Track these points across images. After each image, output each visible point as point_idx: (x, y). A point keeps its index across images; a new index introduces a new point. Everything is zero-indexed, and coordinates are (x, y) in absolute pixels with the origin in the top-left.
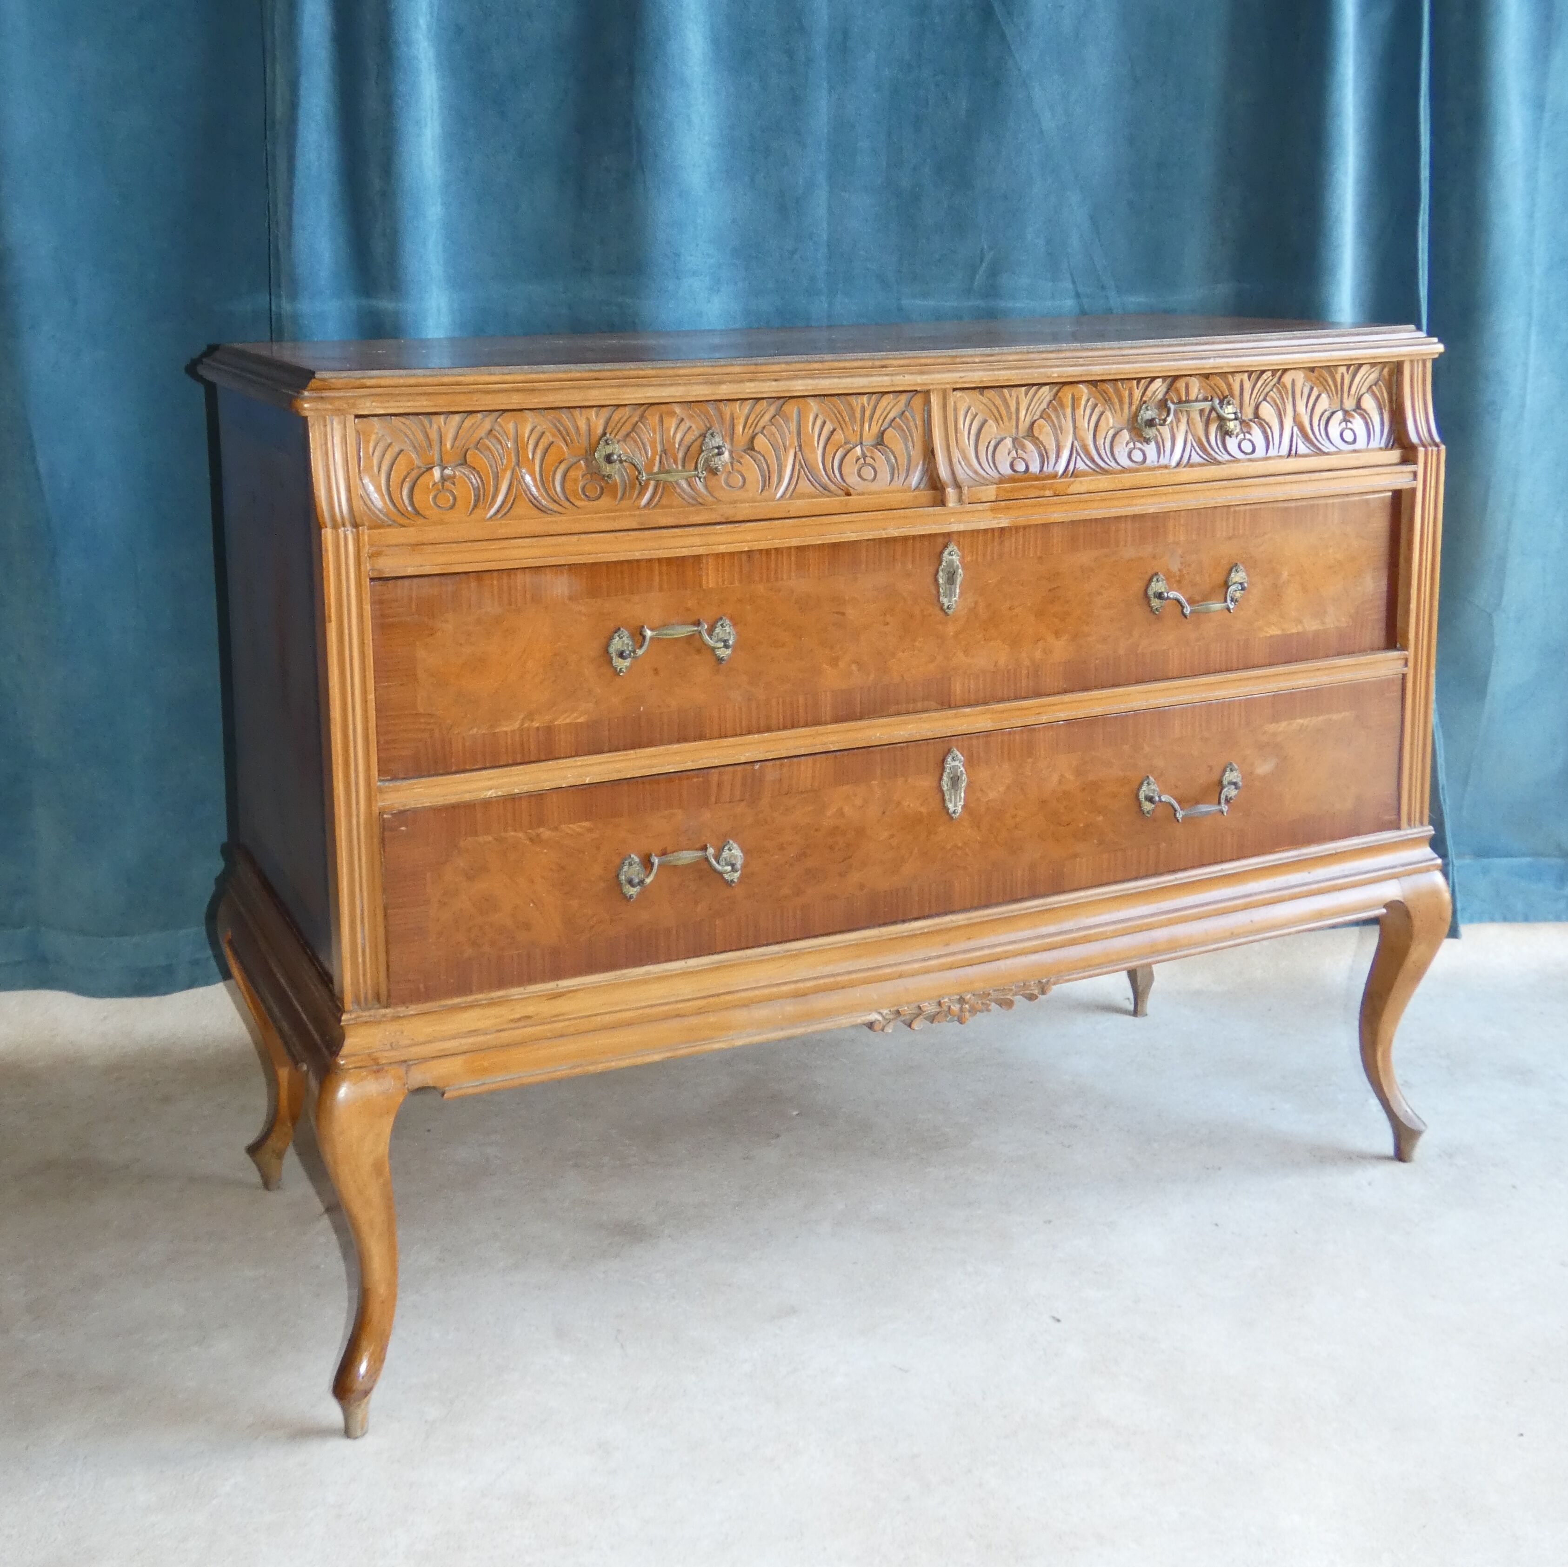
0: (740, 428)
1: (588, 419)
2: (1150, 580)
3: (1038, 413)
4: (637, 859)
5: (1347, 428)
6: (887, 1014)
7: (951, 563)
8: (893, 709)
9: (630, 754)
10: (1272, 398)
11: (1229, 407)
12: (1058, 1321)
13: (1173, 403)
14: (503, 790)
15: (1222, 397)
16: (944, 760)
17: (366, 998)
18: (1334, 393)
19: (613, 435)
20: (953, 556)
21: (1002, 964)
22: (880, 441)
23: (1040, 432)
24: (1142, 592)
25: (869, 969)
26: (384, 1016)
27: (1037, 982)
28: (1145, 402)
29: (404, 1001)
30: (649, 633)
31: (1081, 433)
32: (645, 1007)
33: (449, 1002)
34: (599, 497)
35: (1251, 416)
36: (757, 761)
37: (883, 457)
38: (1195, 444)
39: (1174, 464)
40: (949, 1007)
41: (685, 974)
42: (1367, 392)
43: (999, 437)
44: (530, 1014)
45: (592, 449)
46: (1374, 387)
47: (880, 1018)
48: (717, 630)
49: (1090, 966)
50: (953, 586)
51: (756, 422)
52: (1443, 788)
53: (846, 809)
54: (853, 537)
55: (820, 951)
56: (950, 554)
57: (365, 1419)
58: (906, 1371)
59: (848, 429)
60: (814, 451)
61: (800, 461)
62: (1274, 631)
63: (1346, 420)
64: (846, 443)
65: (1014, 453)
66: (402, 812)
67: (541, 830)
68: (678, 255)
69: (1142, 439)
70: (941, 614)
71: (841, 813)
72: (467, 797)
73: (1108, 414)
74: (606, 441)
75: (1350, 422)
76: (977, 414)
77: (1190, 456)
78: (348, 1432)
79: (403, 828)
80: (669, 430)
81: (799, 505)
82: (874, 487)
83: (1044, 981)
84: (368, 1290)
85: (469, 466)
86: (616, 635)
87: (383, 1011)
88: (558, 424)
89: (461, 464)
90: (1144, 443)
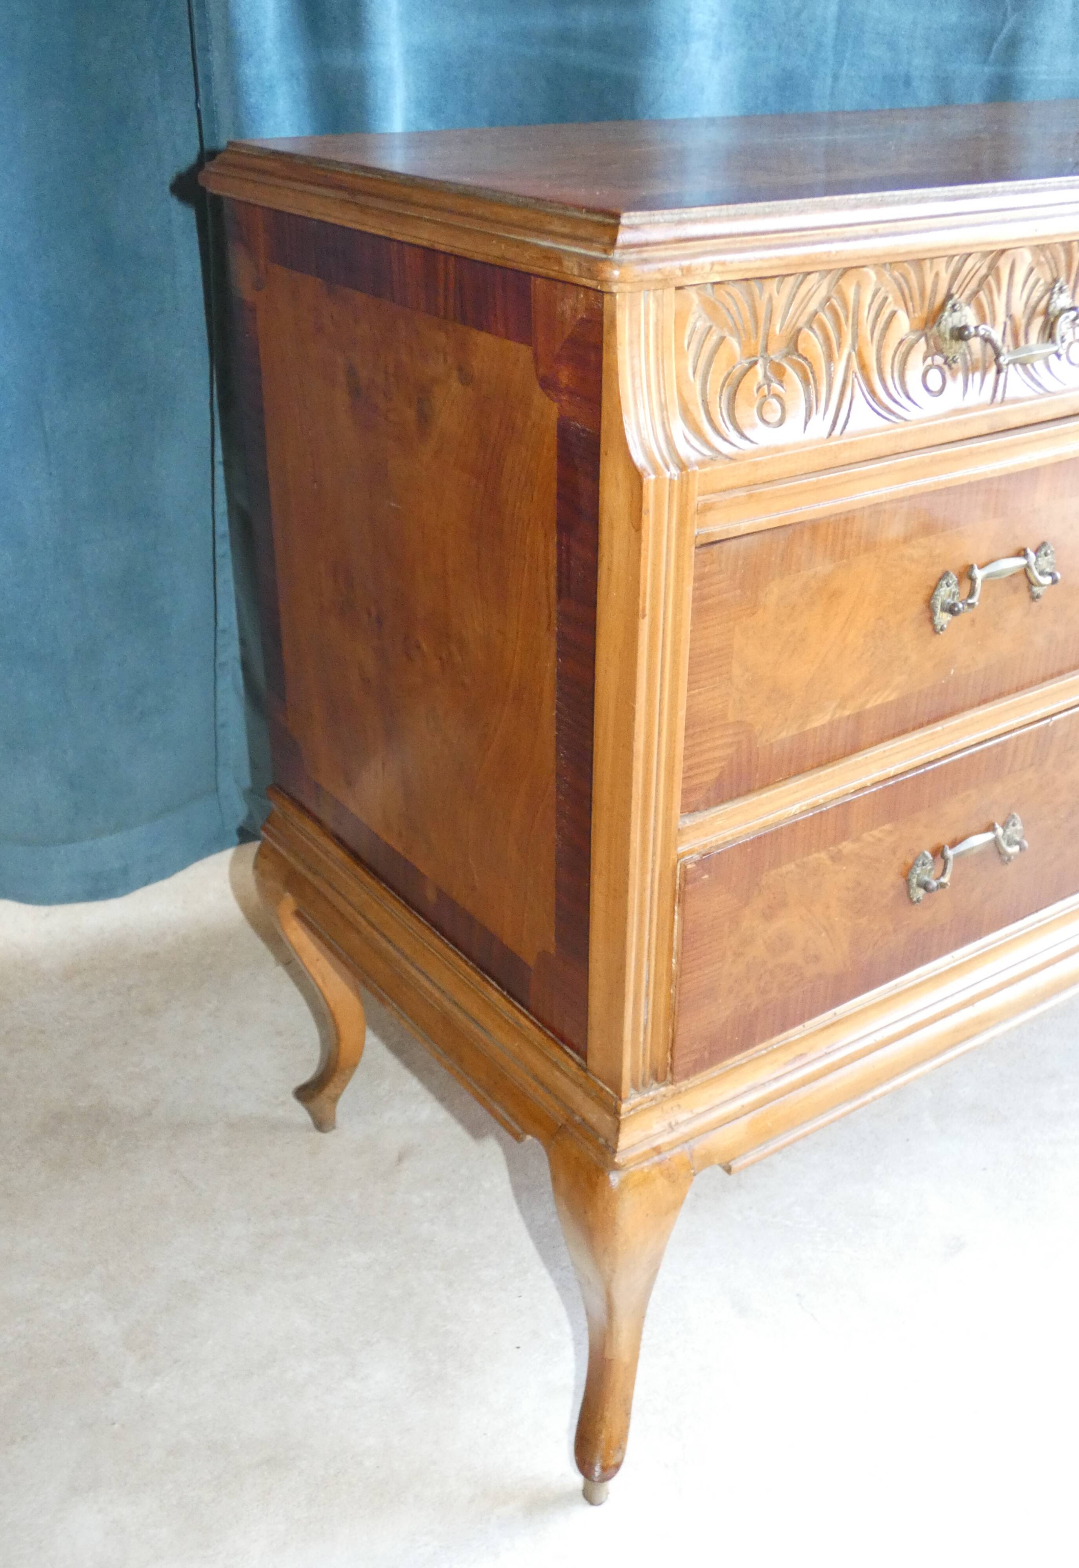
1: (935, 273)
4: (931, 856)
17: (644, 1078)
29: (688, 1074)
30: (977, 574)
34: (941, 391)
36: (1050, 716)
45: (933, 318)
48: (1041, 558)
66: (706, 856)
67: (844, 843)
74: (952, 305)
78: (589, 1496)
79: (706, 876)
80: (1016, 284)
84: (611, 1360)
85: (800, 356)
86: (944, 582)
87: (663, 1090)
88: (904, 285)
89: (788, 353)
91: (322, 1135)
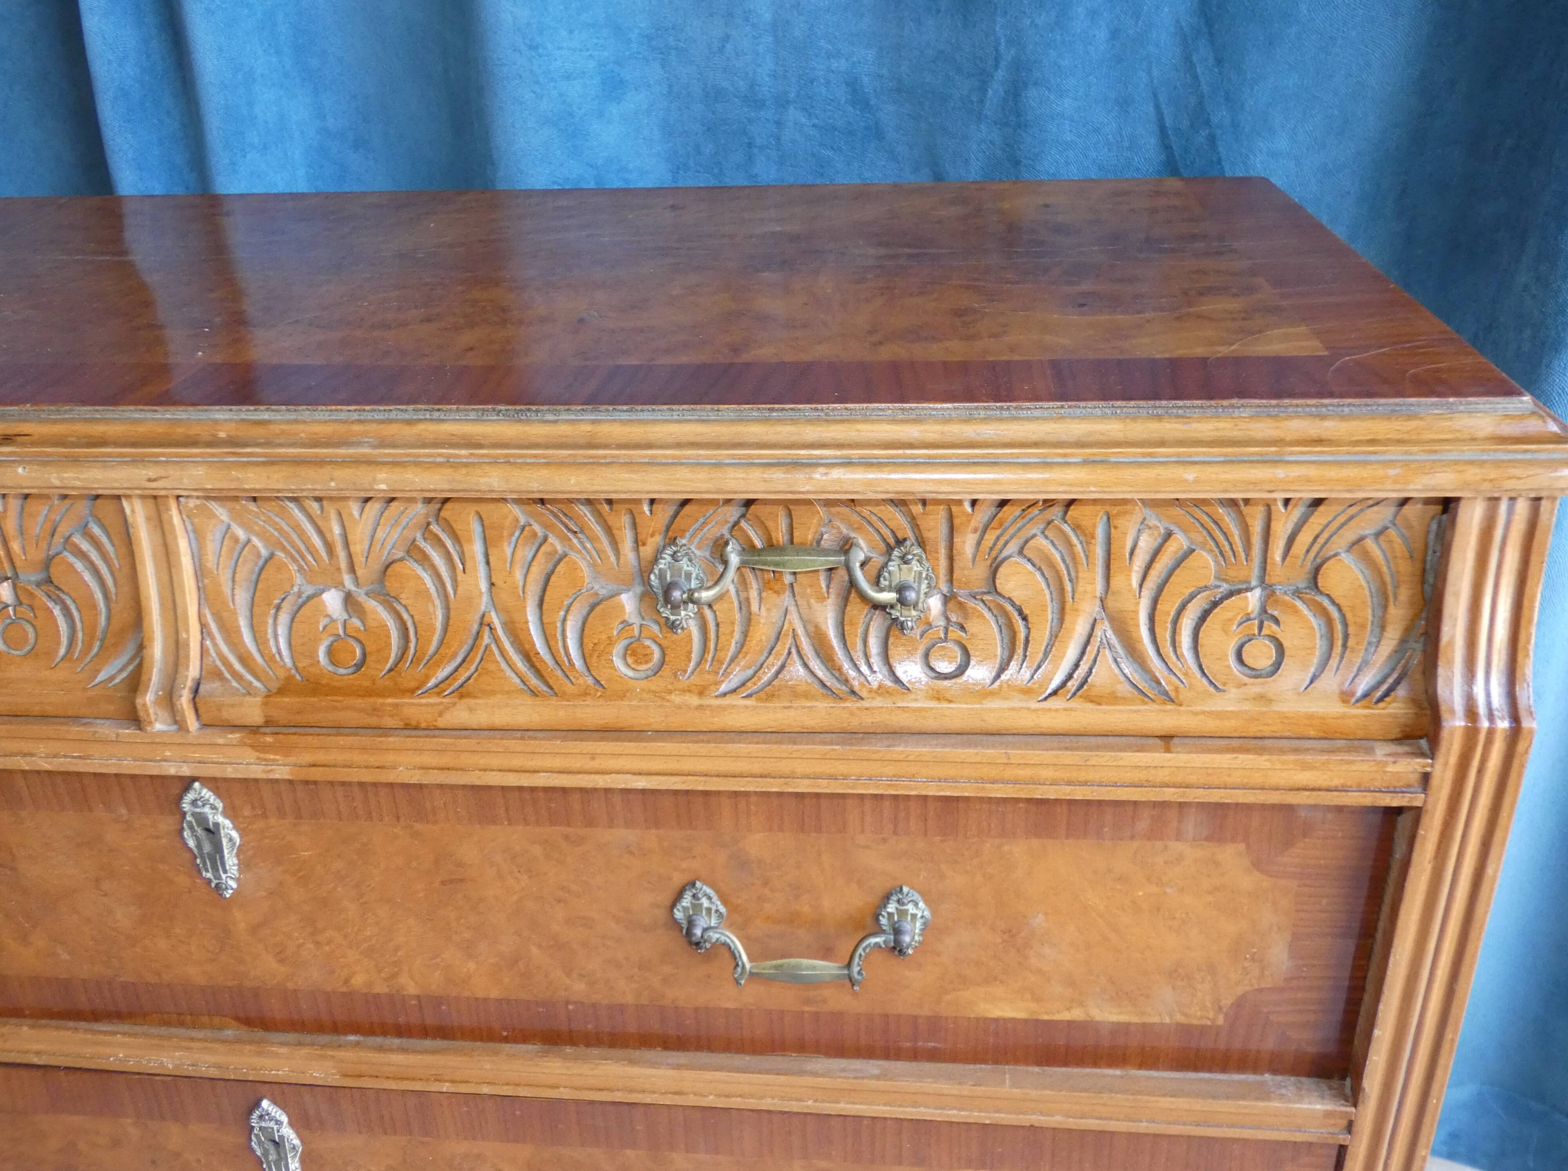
2: (681, 892)
3: (398, 547)
10: (1042, 551)
15: (891, 541)
18: (1239, 548)
23: (402, 588)
28: (673, 542)
31: (504, 596)
38: (804, 642)
39: (730, 684)
42: (1348, 550)
46: (1370, 542)
56: (194, 804)
63: (1266, 614)
70: (212, 893)
73: (578, 556)
75: (1277, 620)
76: (248, 540)
77: (785, 665)
82: (23, 669)
90: (665, 629)
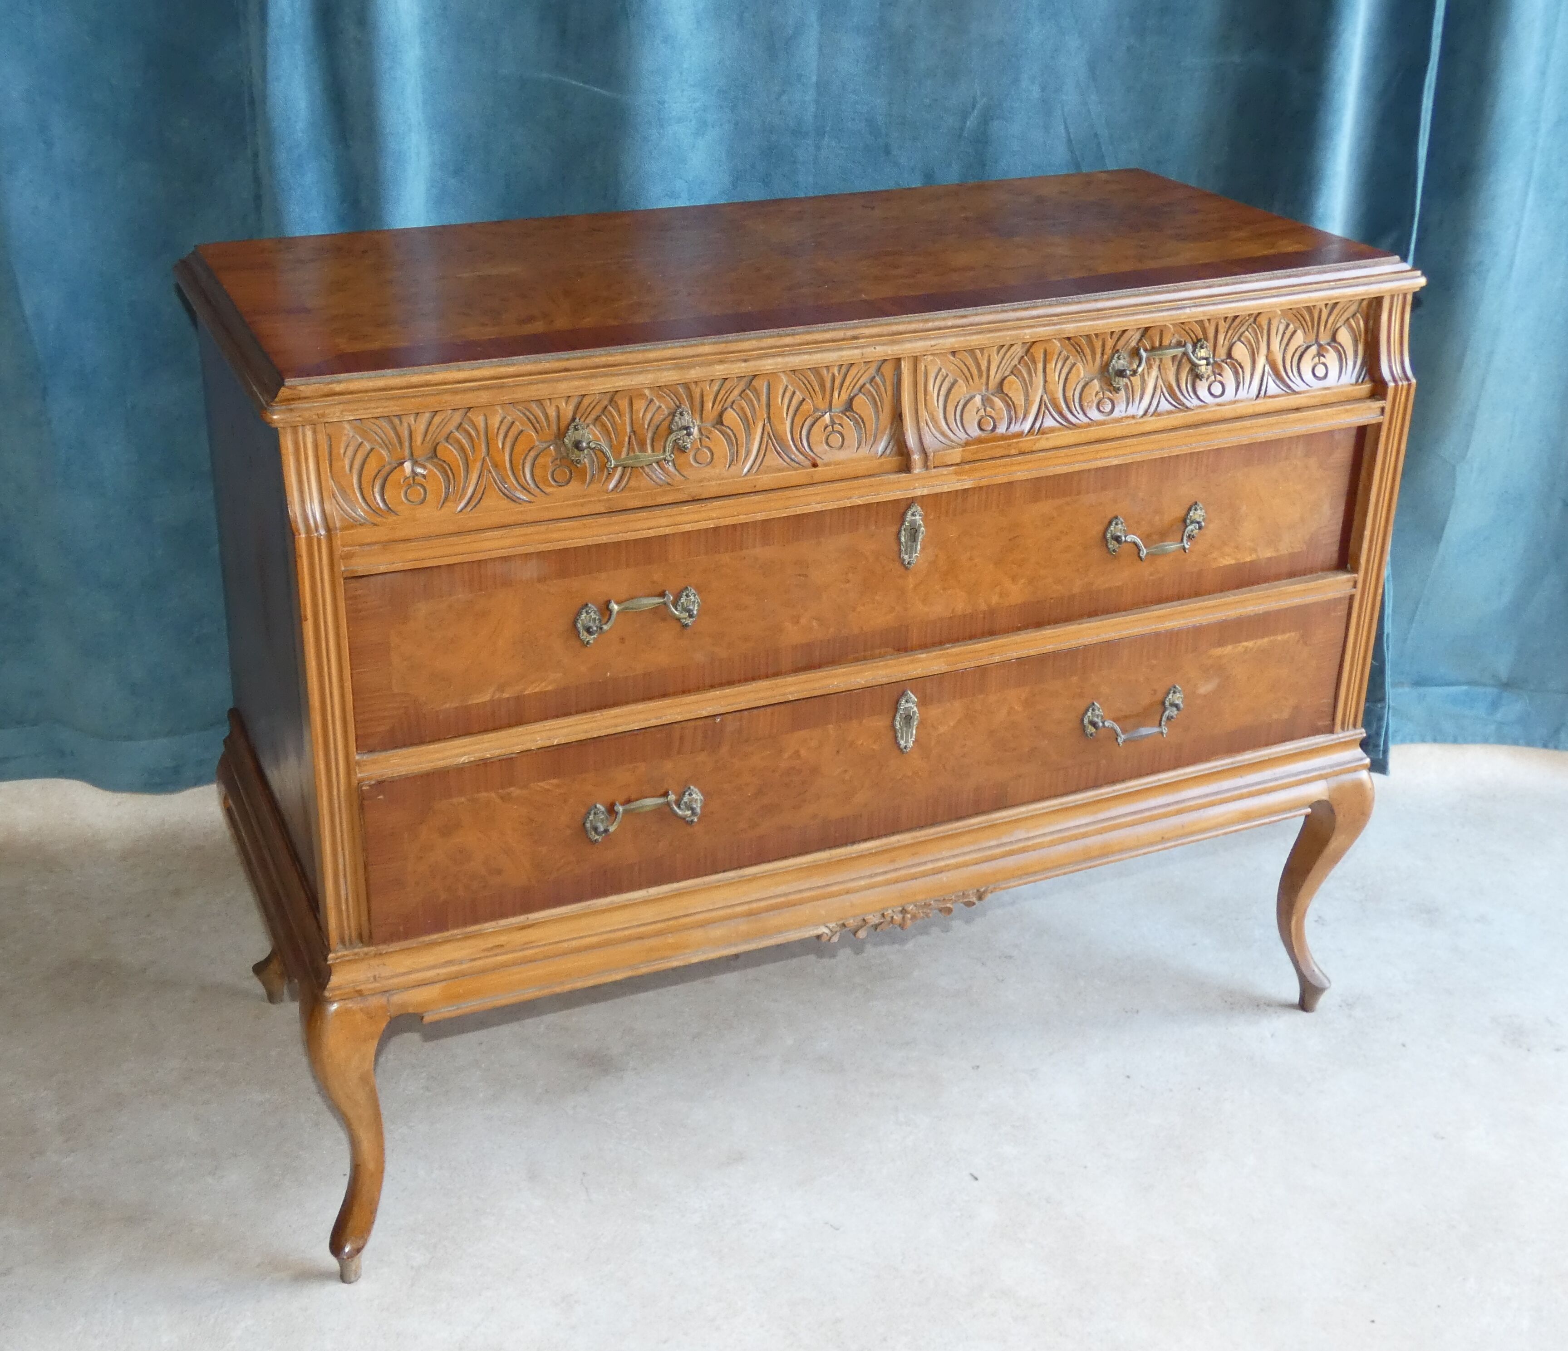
0: (709, 405)
1: (557, 407)
2: (1110, 523)
3: (1009, 370)
4: (602, 808)
5: (1319, 363)
6: (833, 927)
7: (913, 522)
8: (851, 657)
9: (596, 717)
10: (1246, 337)
11: (1202, 350)
12: (976, 1179)
13: (1146, 350)
14: (476, 755)
15: (1195, 340)
16: (898, 701)
17: (350, 939)
18: (1310, 328)
19: (582, 420)
20: (916, 516)
21: (944, 877)
22: (849, 406)
23: (1010, 389)
24: (1101, 535)
25: (818, 887)
26: (366, 954)
27: (975, 891)
28: (1117, 351)
29: (386, 941)
30: (615, 607)
31: (1051, 387)
32: (610, 931)
33: (427, 939)
34: (568, 482)
35: (1224, 357)
36: (717, 715)
37: (852, 423)
38: (1164, 390)
39: (1141, 413)
40: (892, 917)
41: (646, 902)
42: (1344, 324)
43: (968, 397)
44: (503, 943)
45: (561, 435)
46: (1351, 320)
47: (826, 931)
48: (683, 600)
49: (1026, 874)
50: (915, 544)
51: (725, 397)
52: (1388, 635)
53: (803, 752)
54: (818, 508)
55: (773, 874)
56: (913, 515)
57: (359, 1267)
58: (837, 1229)
59: (817, 397)
60: (783, 423)
61: (769, 434)
62: (1228, 561)
63: (1320, 354)
64: (814, 412)
65: (982, 412)
66: (380, 783)
67: (512, 789)
68: (662, 103)
69: (1112, 388)
70: (902, 569)
71: (797, 753)
72: (442, 764)
73: (1080, 365)
74: (575, 426)
75: (1324, 356)
76: (947, 375)
77: (1159, 402)
78: (344, 1277)
79: (381, 797)
80: (638, 411)
81: (766, 480)
82: (842, 455)
83: (982, 890)
85: (440, 459)
86: (584, 611)
87: (366, 949)
88: (528, 413)
89: (432, 458)
90: (1113, 392)
91: (272, 1005)
